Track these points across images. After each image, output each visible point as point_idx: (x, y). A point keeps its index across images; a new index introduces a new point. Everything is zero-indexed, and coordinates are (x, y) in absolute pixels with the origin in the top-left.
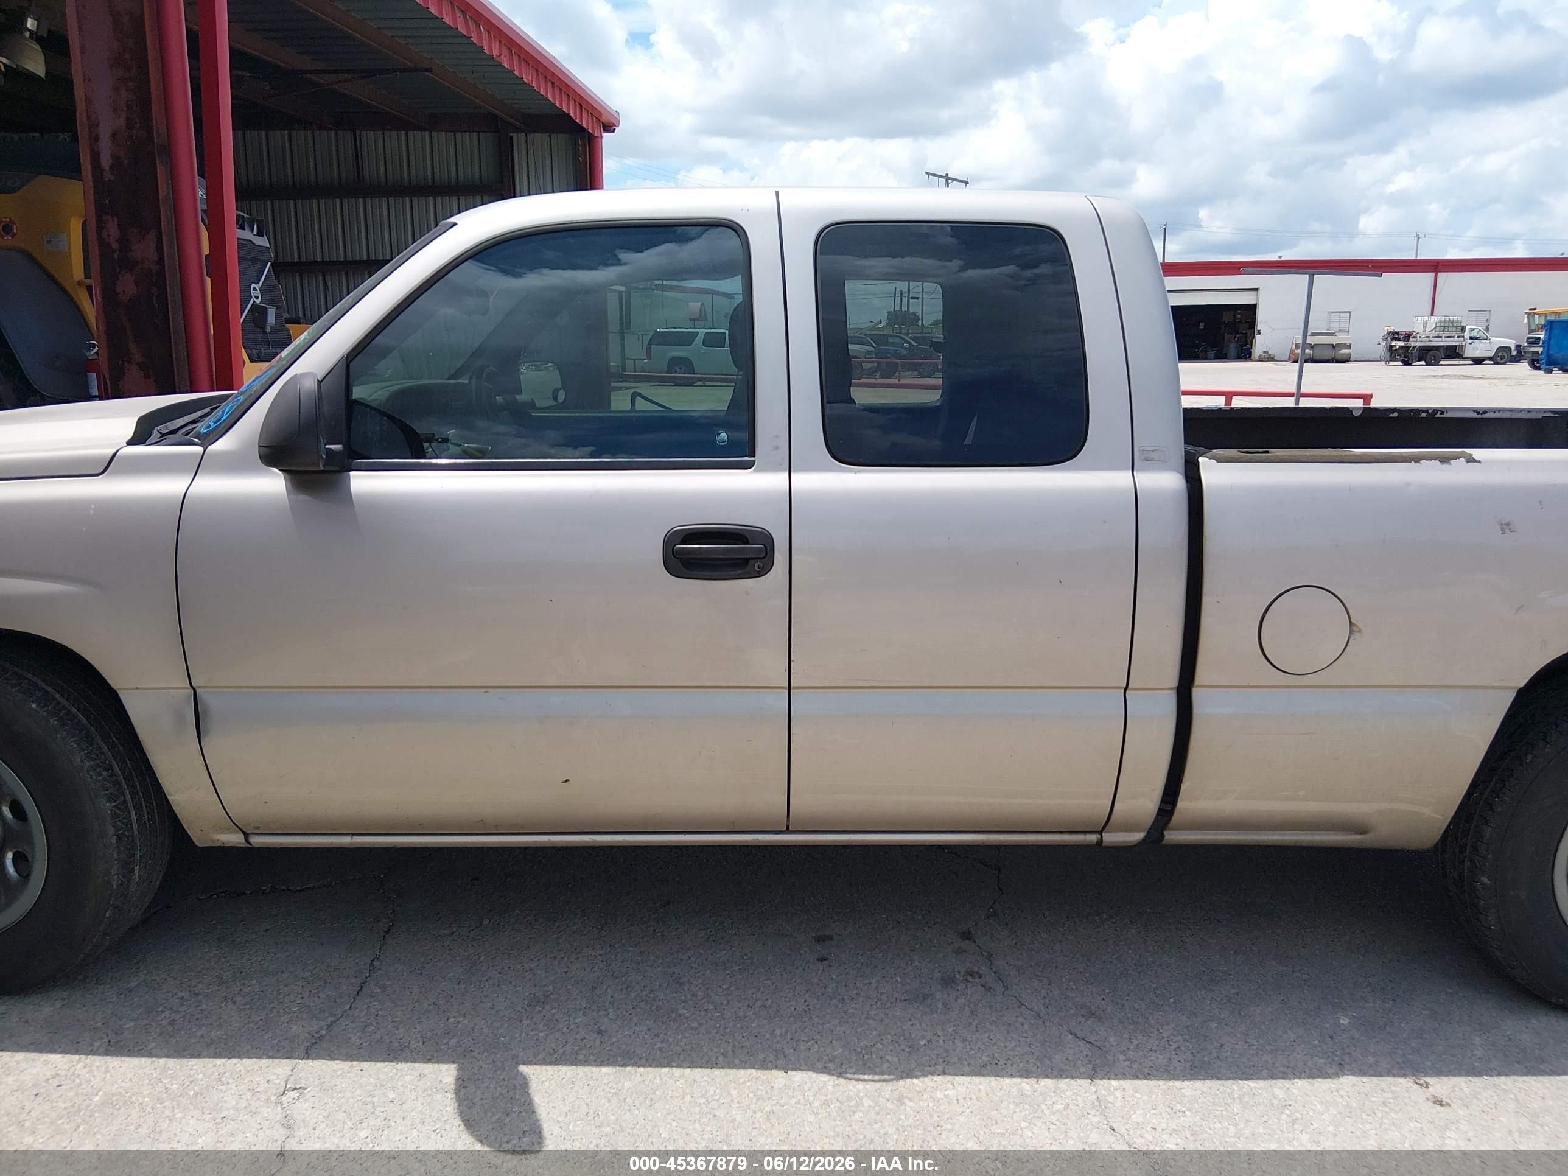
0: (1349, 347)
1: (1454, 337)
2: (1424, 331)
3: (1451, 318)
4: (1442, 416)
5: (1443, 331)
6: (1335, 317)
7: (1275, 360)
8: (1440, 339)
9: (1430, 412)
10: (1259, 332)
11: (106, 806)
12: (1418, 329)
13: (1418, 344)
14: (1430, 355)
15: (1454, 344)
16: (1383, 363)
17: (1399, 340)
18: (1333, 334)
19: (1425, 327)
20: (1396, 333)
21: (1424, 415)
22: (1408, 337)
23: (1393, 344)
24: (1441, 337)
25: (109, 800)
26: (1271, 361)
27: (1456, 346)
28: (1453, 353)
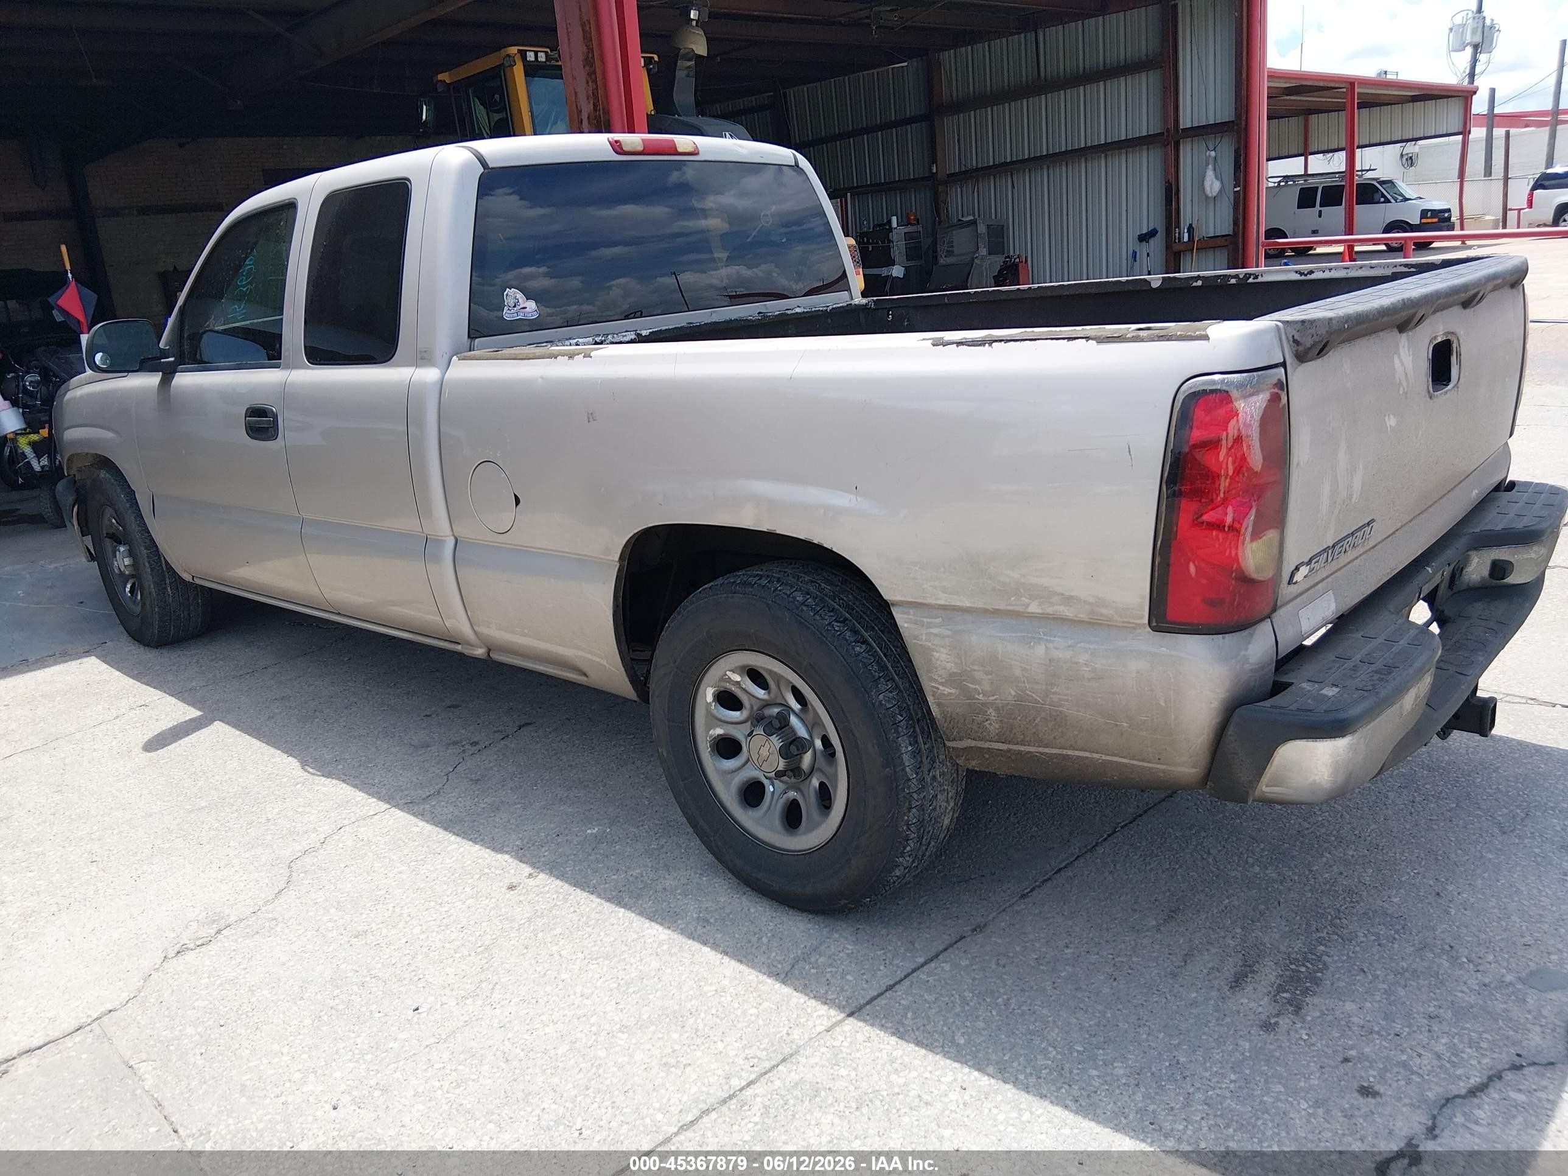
4: (1256, 281)
9: (1241, 276)
11: (145, 552)
21: (1233, 281)
25: (146, 548)
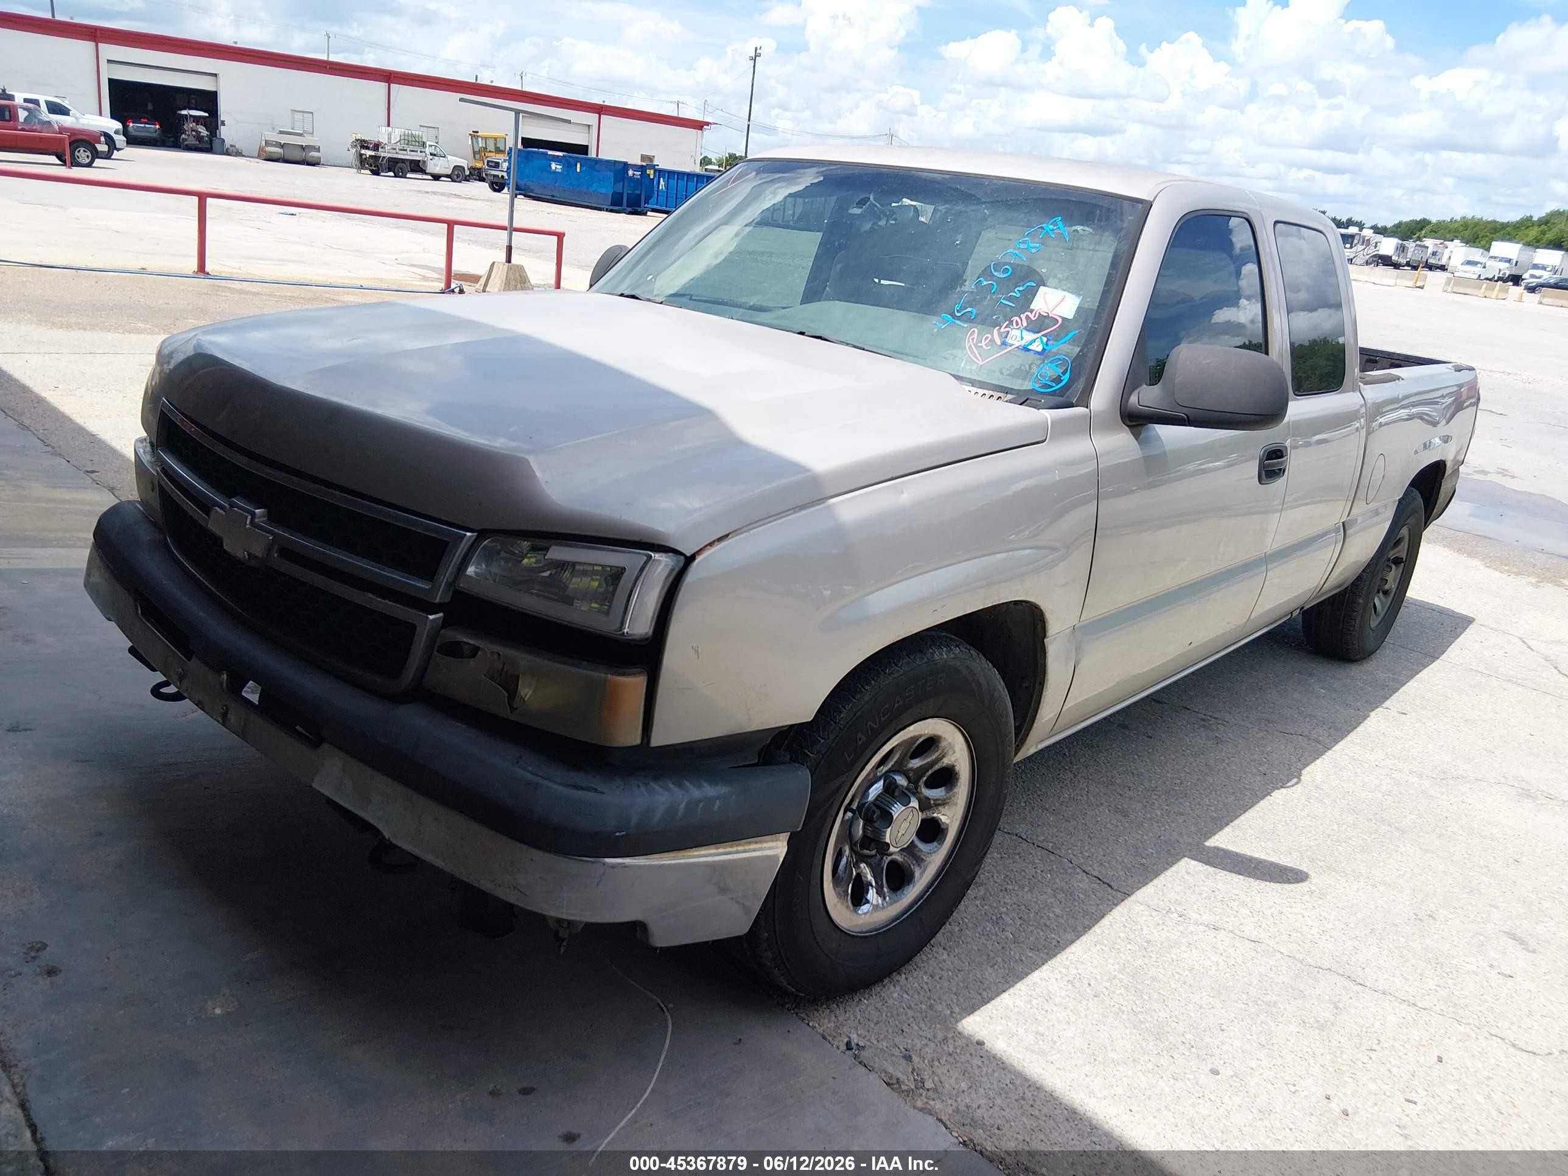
0: (318, 150)
1: (417, 151)
2: (390, 142)
3: (413, 132)
5: (407, 144)
6: (298, 116)
7: (243, 156)
8: (405, 152)
10: (223, 123)
12: (383, 140)
13: (388, 155)
14: (399, 167)
15: (418, 158)
16: (355, 170)
17: (367, 148)
18: (300, 135)
19: (390, 139)
20: (364, 141)
22: (377, 146)
23: (363, 152)
24: (406, 150)
26: (239, 156)
27: (420, 161)
28: (417, 167)
